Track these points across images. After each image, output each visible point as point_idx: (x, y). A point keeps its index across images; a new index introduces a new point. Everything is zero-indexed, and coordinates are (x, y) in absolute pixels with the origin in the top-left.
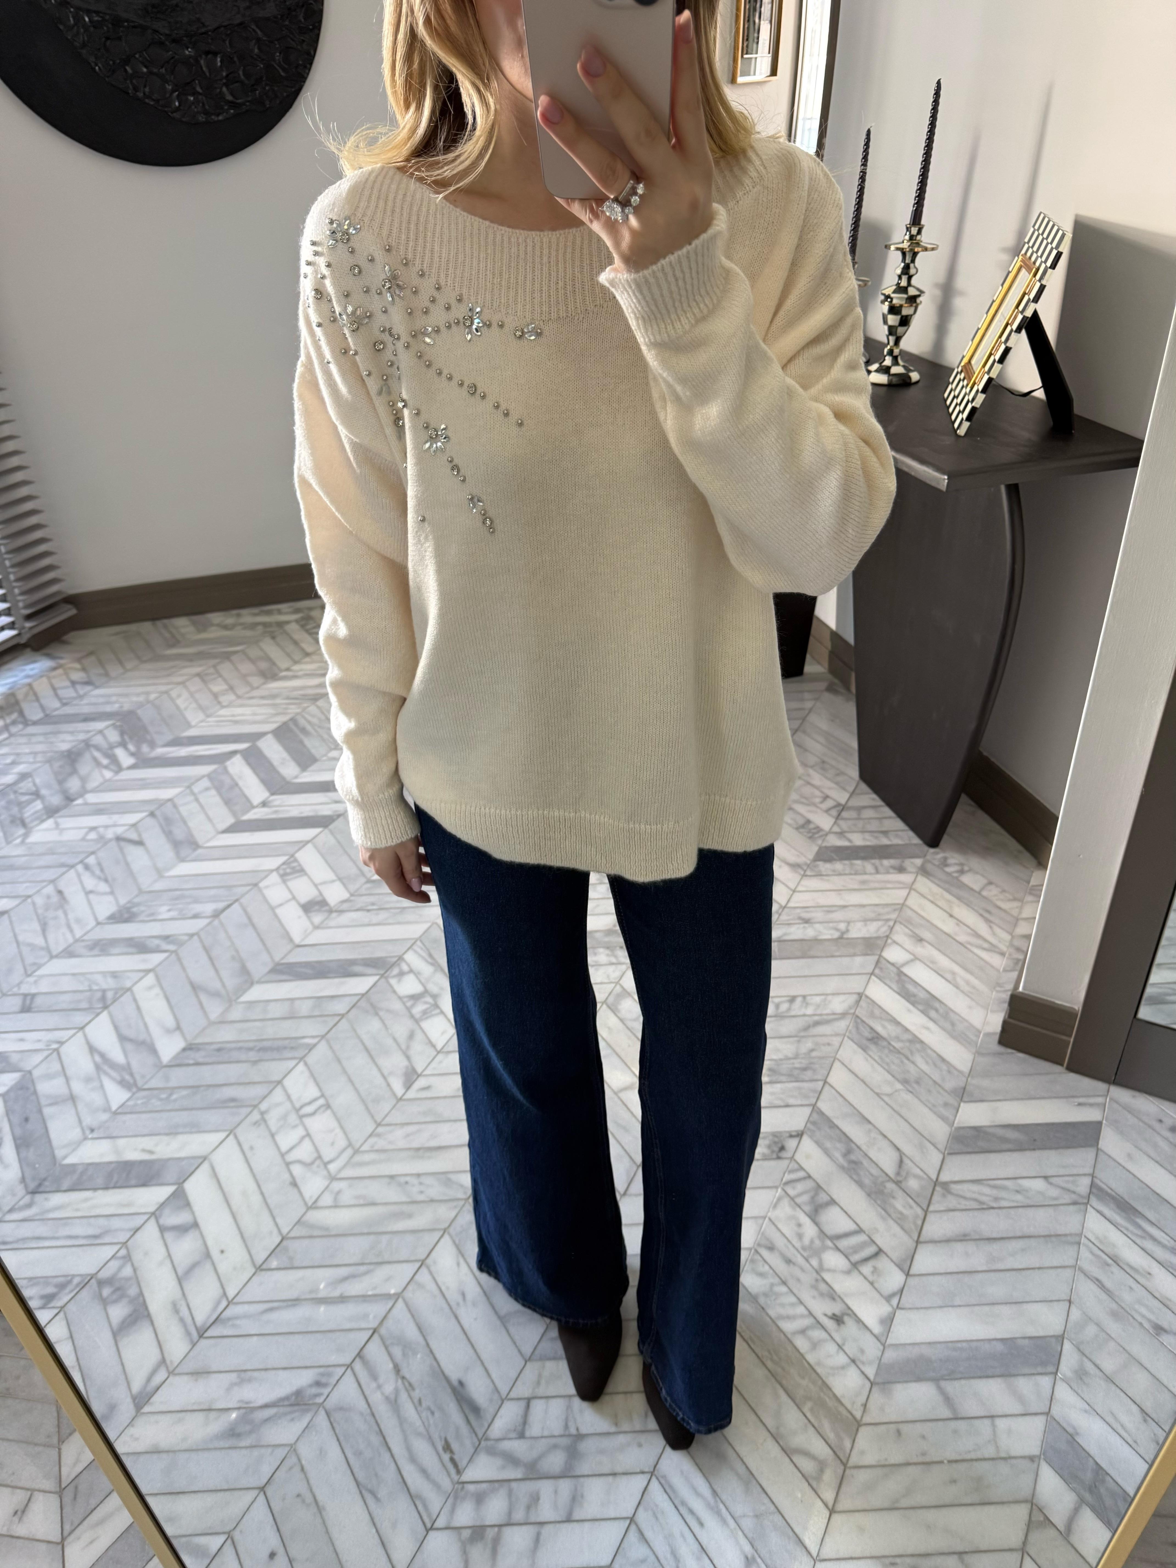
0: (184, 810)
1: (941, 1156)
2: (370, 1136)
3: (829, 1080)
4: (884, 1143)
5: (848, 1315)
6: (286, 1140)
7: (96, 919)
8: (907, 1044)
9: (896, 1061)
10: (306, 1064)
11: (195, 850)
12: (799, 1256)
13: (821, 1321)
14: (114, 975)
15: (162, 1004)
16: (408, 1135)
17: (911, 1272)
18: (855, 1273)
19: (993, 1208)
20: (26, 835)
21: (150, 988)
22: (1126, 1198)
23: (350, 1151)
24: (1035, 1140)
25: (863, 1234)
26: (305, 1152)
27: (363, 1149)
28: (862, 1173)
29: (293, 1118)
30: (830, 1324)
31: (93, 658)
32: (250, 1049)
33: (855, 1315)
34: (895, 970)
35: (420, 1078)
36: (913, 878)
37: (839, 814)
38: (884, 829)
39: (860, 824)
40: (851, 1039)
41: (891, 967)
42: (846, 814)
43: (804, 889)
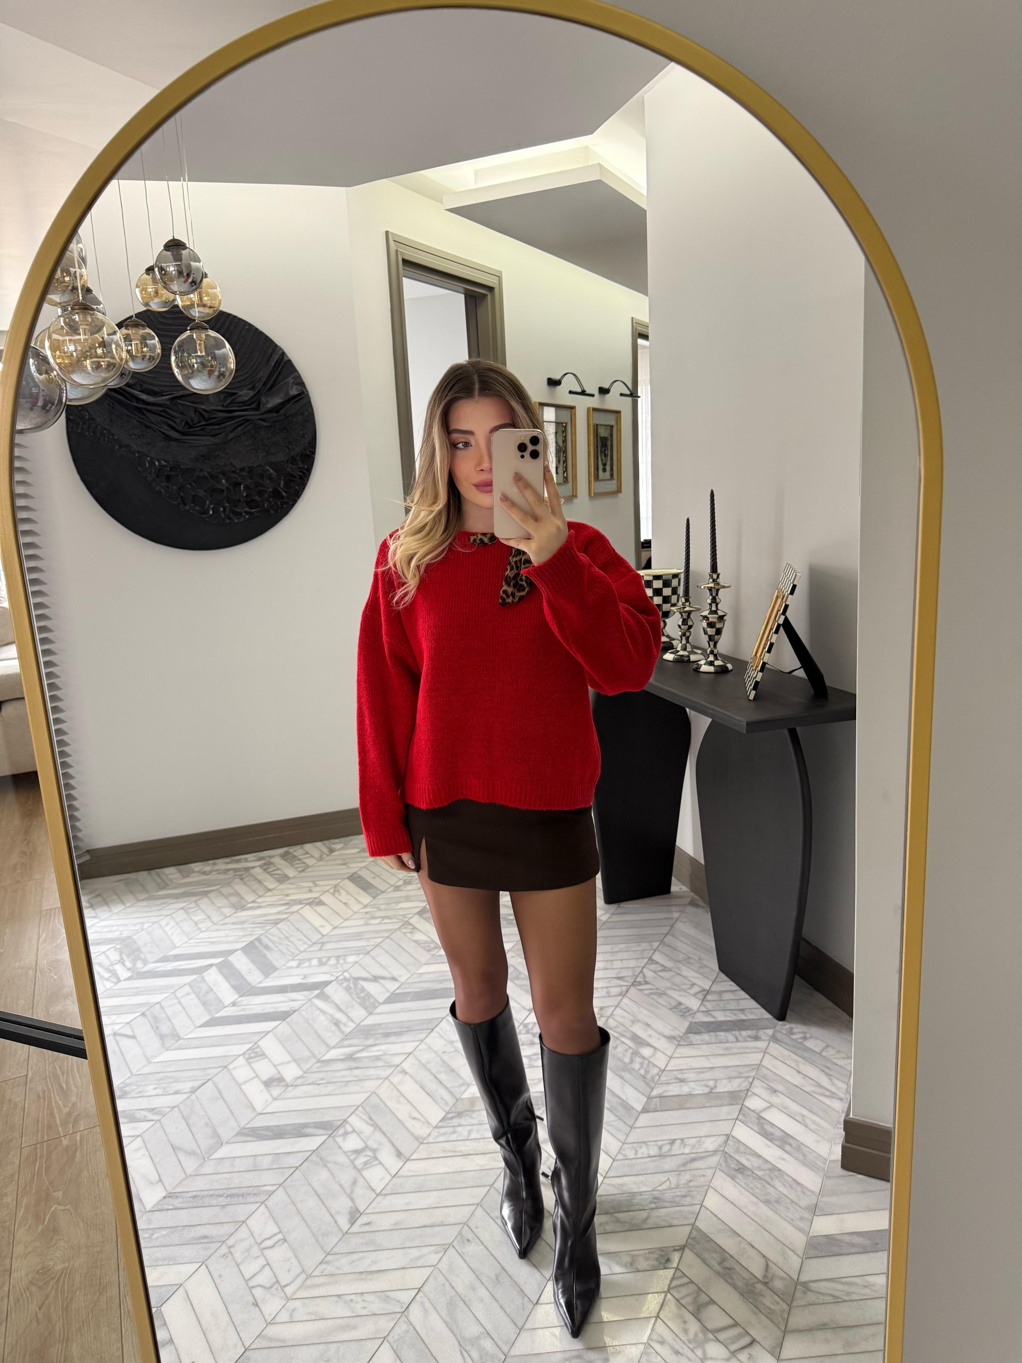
0: (169, 1011)
1: (801, 1260)
2: (321, 1263)
3: (705, 1204)
4: (752, 1252)
6: (249, 1269)
8: (768, 1172)
9: (759, 1186)
10: (267, 1207)
11: (177, 1041)
12: (686, 1347)
15: (147, 1162)
16: (353, 1262)
17: (781, 1357)
18: (734, 1360)
19: (846, 1301)
21: (137, 1150)
23: (303, 1276)
24: (877, 1244)
25: (739, 1327)
26: (265, 1278)
27: (314, 1274)
28: (735, 1277)
29: (255, 1251)
32: (221, 1196)
34: (755, 1115)
35: (362, 1216)
36: (767, 1044)
37: (705, 997)
38: (741, 1008)
39: (722, 1004)
40: (722, 1171)
41: (752, 1114)
42: (709, 997)
43: (679, 1055)
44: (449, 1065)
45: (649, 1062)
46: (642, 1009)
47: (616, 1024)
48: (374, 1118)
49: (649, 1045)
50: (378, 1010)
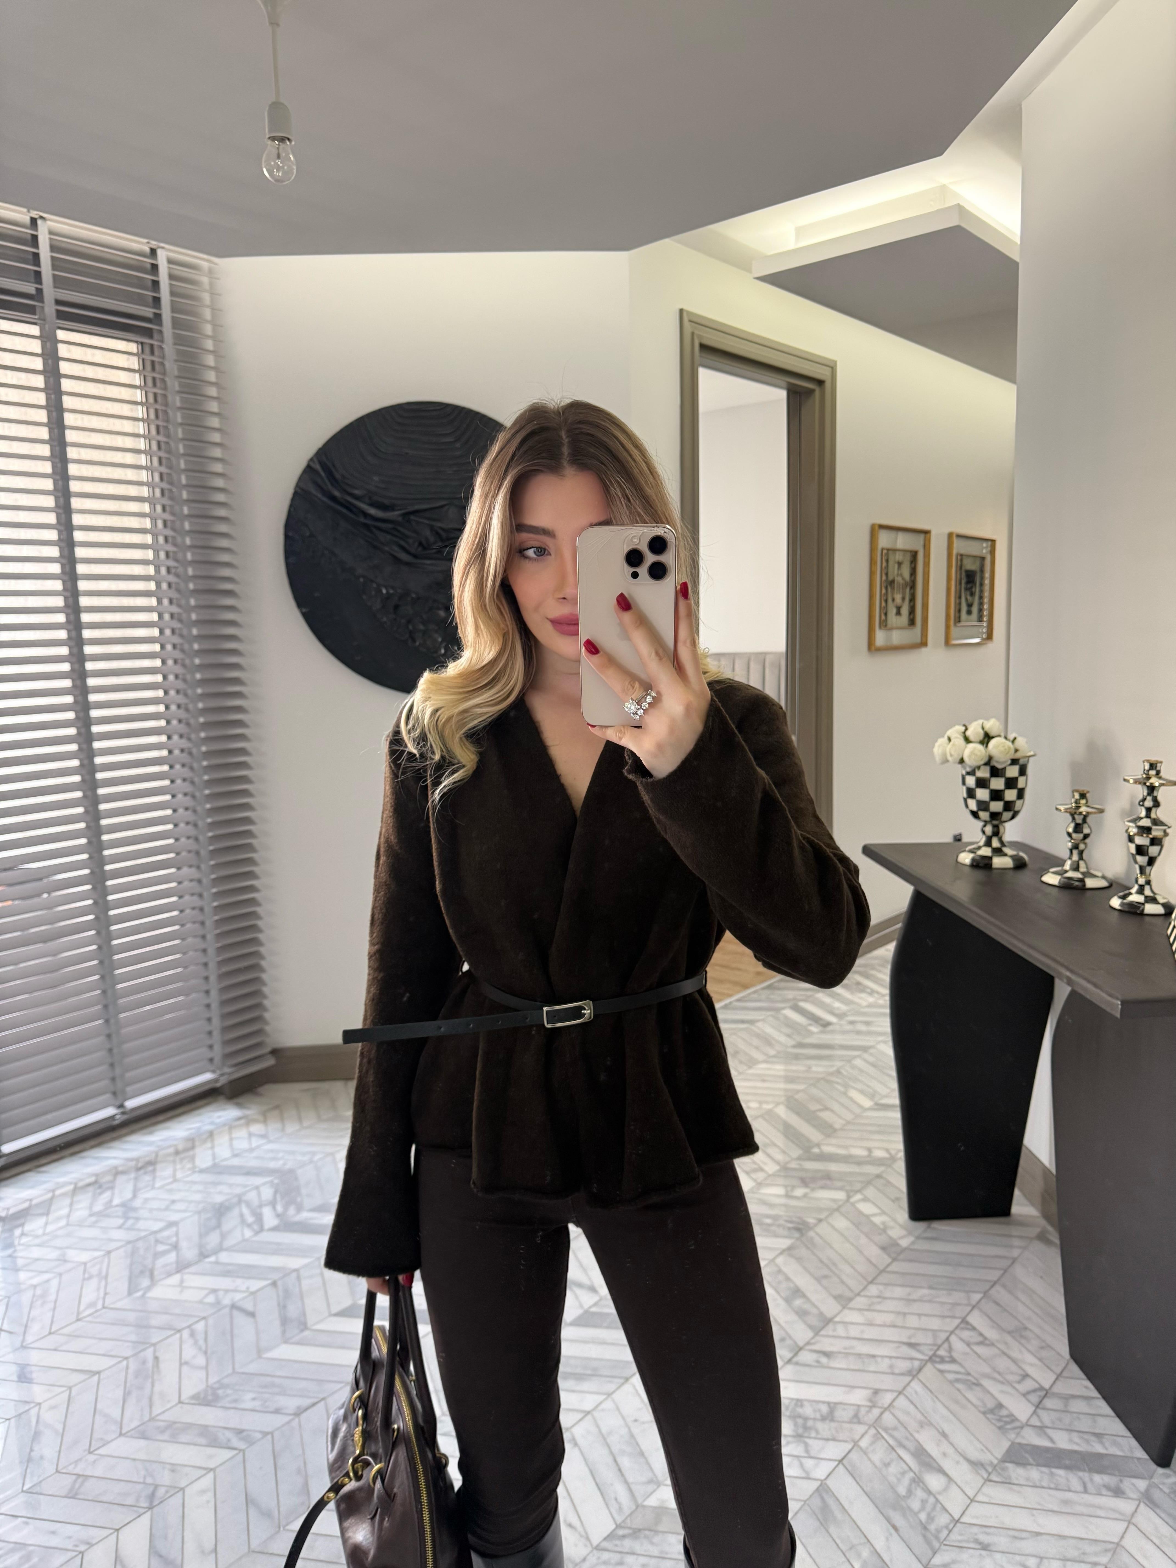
0: (305, 1283)
7: (180, 1397)
11: (302, 1331)
14: (174, 1468)
15: (208, 1516)
20: (149, 1289)
21: (203, 1492)
31: (276, 1112)
36: (1133, 1508)
37: (1040, 1402)
38: (1097, 1431)
39: (1067, 1419)
42: (1048, 1403)
43: (986, 1499)
44: (638, 1444)
45: (937, 1500)
46: (939, 1404)
47: (896, 1422)
49: (941, 1471)
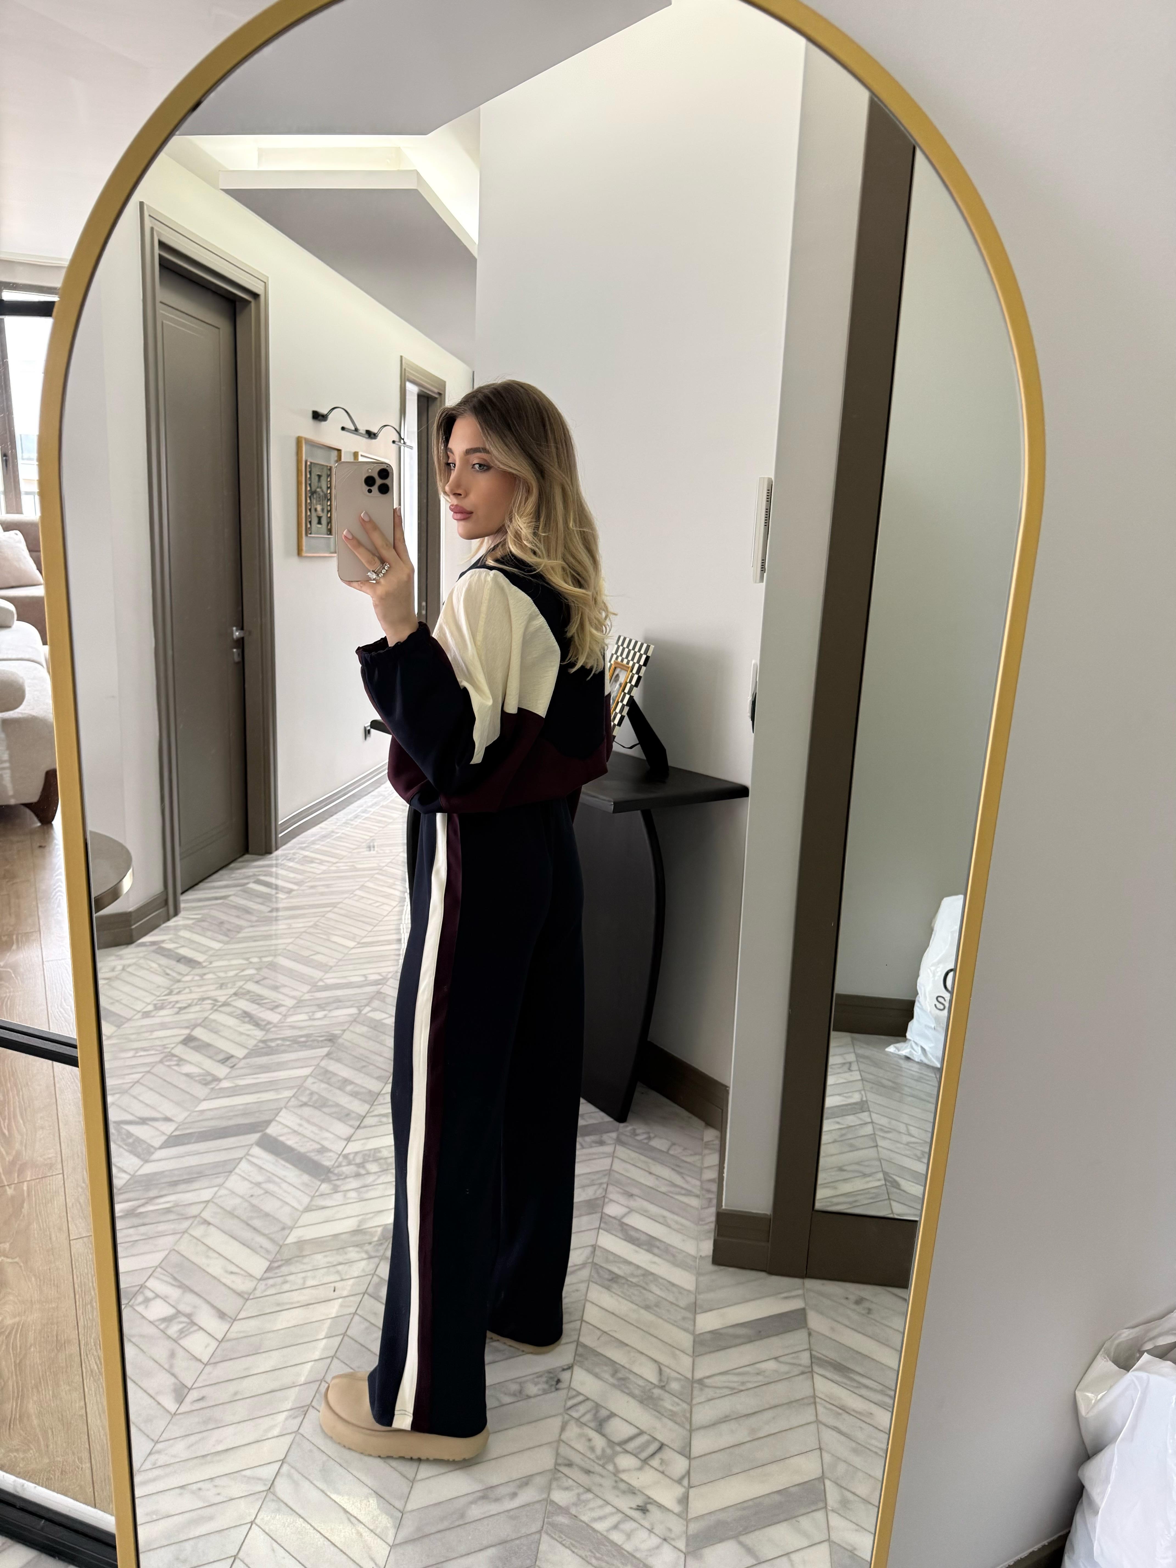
1: (691, 1359)
3: (584, 1318)
4: (643, 1359)
5: (650, 1503)
8: (642, 1278)
9: (636, 1293)
12: (596, 1465)
13: (628, 1514)
16: (190, 1446)
17: (692, 1456)
18: (647, 1467)
19: (742, 1391)
22: (838, 1360)
25: (644, 1435)
28: (631, 1386)
30: (637, 1515)
33: (655, 1501)
34: (617, 1222)
35: (191, 1392)
36: (613, 1148)
40: (596, 1283)
41: (614, 1221)
48: (179, 1278)
50: (155, 1157)
